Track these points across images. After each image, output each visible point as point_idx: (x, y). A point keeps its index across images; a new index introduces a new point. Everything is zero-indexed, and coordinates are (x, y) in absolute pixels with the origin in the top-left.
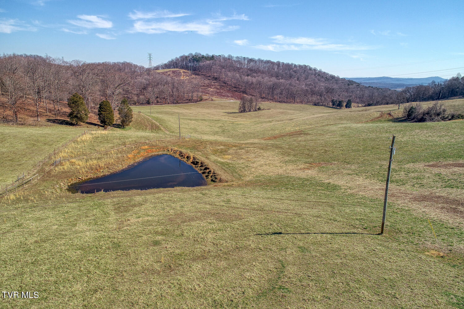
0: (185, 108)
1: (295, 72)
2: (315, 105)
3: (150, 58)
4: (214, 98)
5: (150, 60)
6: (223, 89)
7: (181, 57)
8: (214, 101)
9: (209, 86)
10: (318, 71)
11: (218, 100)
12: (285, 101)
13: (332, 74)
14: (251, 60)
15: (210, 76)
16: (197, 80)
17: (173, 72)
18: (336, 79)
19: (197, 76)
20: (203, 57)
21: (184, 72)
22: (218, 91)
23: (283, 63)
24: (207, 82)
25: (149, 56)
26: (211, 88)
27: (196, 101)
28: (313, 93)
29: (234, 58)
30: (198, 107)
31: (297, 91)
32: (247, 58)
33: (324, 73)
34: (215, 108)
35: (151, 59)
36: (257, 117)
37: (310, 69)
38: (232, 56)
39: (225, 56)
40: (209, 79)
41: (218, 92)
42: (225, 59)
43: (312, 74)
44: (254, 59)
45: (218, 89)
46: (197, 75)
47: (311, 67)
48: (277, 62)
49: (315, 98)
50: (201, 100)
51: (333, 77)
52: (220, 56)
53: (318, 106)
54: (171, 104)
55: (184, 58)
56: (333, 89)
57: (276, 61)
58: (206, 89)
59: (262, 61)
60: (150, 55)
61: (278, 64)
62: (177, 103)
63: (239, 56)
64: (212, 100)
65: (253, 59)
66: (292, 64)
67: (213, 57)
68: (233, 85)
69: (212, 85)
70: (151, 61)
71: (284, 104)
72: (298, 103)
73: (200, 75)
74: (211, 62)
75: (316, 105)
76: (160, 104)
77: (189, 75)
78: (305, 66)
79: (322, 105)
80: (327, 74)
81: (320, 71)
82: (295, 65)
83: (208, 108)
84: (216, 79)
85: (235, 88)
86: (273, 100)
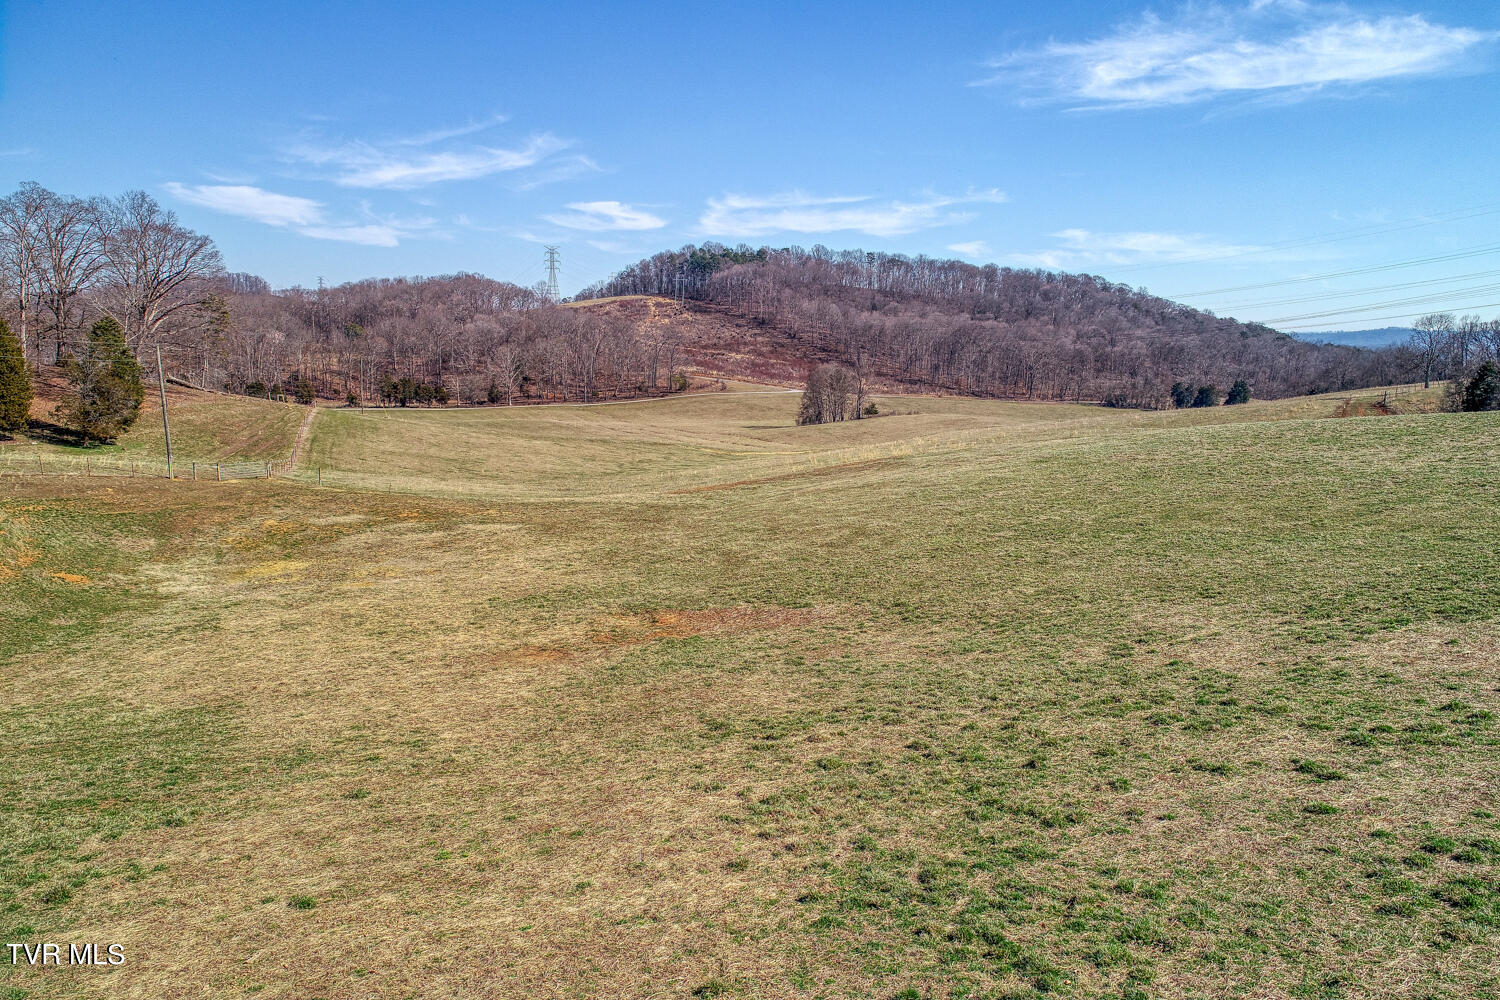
0: (619, 413)
1: (1046, 296)
2: (1110, 404)
3: (552, 261)
4: (729, 383)
5: (552, 268)
6: (782, 354)
7: (659, 258)
8: (729, 391)
9: (733, 345)
10: (1134, 294)
11: (743, 389)
12: (996, 392)
13: (1186, 304)
14: (894, 262)
15: (742, 316)
16: (696, 326)
17: (621, 306)
18: (1200, 319)
19: (699, 317)
20: (726, 254)
21: (658, 305)
22: (760, 360)
23: (1006, 269)
24: (728, 333)
25: (548, 255)
26: (738, 352)
27: (665, 392)
28: (1103, 364)
29: (834, 258)
30: (666, 411)
31: (1040, 356)
32: (879, 255)
33: (1157, 299)
34: (724, 413)
35: (557, 264)
36: (849, 437)
37: (1106, 288)
38: (829, 249)
39: (802, 251)
40: (737, 325)
41: (755, 365)
42: (804, 260)
43: (1111, 304)
44: (902, 259)
45: (761, 354)
46: (700, 312)
47: (1107, 280)
48: (986, 267)
49: (1108, 383)
50: (683, 388)
51: (1189, 314)
52: (787, 250)
53: (1122, 407)
54: (576, 401)
55: (666, 261)
56: (1182, 350)
57: (984, 265)
58: (718, 354)
59: (932, 263)
60: (552, 252)
61: (990, 272)
62: (594, 397)
63: (850, 249)
64: (724, 389)
65: (899, 256)
66: (1038, 274)
67: (762, 254)
68: (820, 344)
69: (745, 344)
70: (556, 271)
71: (989, 403)
72: (1044, 398)
73: (710, 312)
74: (750, 268)
75: (1113, 406)
76: (534, 403)
77: (672, 314)
78: (1086, 276)
79: (1136, 406)
80: (1166, 304)
81: (1142, 296)
82: (1050, 274)
83: (700, 414)
84: (761, 323)
85: (825, 350)
86: (956, 388)
